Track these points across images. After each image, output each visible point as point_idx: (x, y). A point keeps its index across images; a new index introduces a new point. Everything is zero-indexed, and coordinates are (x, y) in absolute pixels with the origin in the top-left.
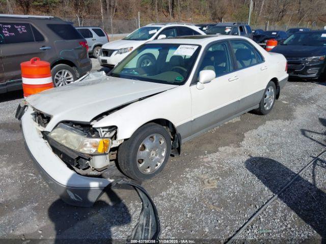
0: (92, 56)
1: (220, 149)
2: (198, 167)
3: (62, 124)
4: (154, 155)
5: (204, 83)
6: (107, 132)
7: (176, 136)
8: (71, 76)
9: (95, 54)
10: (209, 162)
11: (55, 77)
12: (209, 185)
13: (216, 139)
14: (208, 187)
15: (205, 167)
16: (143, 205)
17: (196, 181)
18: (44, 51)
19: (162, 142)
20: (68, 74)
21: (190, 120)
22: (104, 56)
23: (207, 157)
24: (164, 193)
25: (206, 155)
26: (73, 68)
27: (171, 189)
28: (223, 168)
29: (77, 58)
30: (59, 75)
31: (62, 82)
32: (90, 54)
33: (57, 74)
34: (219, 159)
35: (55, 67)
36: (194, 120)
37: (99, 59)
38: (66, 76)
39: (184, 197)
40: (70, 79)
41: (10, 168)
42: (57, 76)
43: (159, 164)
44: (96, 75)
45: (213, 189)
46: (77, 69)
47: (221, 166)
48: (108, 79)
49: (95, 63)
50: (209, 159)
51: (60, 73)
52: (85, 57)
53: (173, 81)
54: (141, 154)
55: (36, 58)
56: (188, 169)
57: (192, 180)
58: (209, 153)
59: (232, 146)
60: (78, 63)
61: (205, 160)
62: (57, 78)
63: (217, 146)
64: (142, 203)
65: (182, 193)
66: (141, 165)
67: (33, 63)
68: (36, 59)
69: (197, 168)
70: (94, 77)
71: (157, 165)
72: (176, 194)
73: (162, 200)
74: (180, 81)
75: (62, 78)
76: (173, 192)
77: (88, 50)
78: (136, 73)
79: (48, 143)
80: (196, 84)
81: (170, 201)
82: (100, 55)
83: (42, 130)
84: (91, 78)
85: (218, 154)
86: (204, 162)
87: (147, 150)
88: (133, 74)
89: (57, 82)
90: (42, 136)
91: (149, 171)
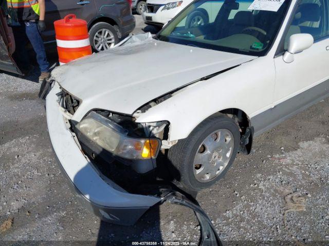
0: (135, 12)
1: (301, 144)
2: (274, 173)
3: (95, 112)
4: (217, 158)
5: (295, 53)
6: (155, 127)
7: (248, 130)
8: (112, 36)
9: (138, 10)
10: (288, 165)
11: (95, 38)
12: (293, 205)
13: (294, 128)
14: (293, 209)
15: (284, 173)
16: (201, 230)
17: (275, 196)
18: (82, 6)
19: (229, 139)
20: (108, 34)
21: (270, 108)
22: (149, 12)
23: (285, 158)
24: (229, 214)
25: (283, 153)
26: (115, 27)
27: (238, 207)
28: (309, 176)
29: (119, 15)
30: (99, 35)
31: (101, 43)
32: (133, 10)
33: (97, 34)
34: (303, 162)
35: (94, 26)
36: (275, 107)
37: (143, 16)
38: (107, 36)
39: (259, 222)
40: (110, 40)
41: (38, 154)
42: (97, 36)
43: (221, 168)
44: (140, 38)
45: (299, 212)
46: (119, 28)
47: (307, 173)
48: (156, 44)
49: (139, 20)
50: (288, 161)
51: (100, 33)
52: (127, 13)
53: (248, 49)
54: (199, 158)
55: (71, 15)
56: (259, 175)
57: (268, 195)
58: (287, 150)
59: (318, 142)
60: (121, 21)
61: (283, 162)
62: (97, 39)
63: (297, 140)
64: (199, 227)
65: (254, 215)
66: (198, 171)
67: (67, 21)
68: (71, 17)
69: (273, 175)
70: (138, 40)
71: (219, 170)
72: (246, 216)
73: (228, 224)
74: (258, 49)
75: (102, 39)
76: (242, 212)
77: (132, 5)
78: (192, 35)
79: (76, 138)
80: (283, 54)
81: (239, 228)
82: (144, 11)
83: (70, 118)
84: (134, 42)
85: (299, 152)
86: (281, 165)
87: (208, 152)
88: (189, 37)
89: (96, 44)
90: (69, 126)
91: (208, 177)
